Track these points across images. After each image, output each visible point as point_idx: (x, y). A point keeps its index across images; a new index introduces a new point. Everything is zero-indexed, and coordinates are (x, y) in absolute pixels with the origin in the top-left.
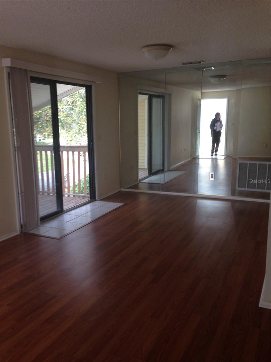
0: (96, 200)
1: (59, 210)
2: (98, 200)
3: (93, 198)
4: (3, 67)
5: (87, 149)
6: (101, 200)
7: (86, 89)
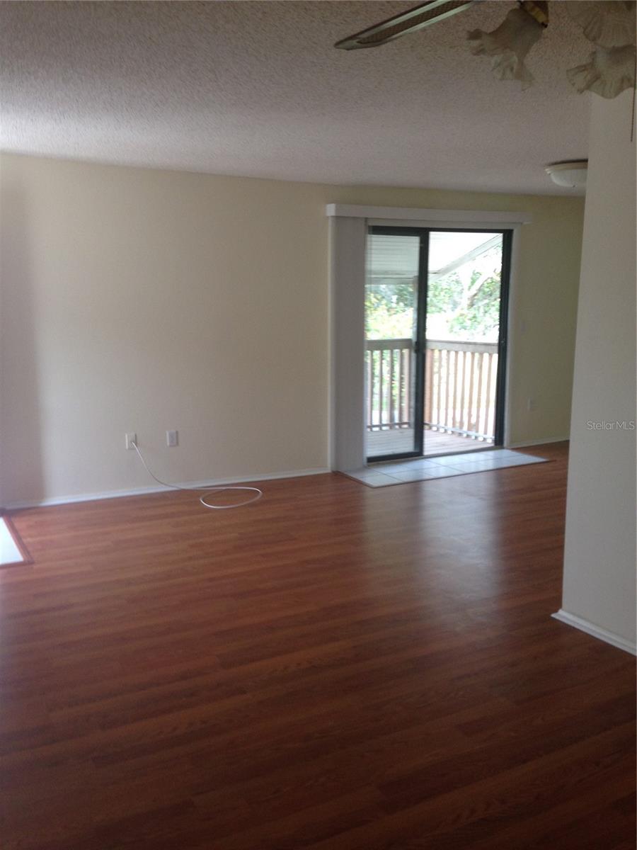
0: (503, 448)
1: (417, 451)
2: (507, 449)
3: (499, 442)
4: (328, 217)
5: (496, 349)
6: (514, 449)
7: (504, 236)
